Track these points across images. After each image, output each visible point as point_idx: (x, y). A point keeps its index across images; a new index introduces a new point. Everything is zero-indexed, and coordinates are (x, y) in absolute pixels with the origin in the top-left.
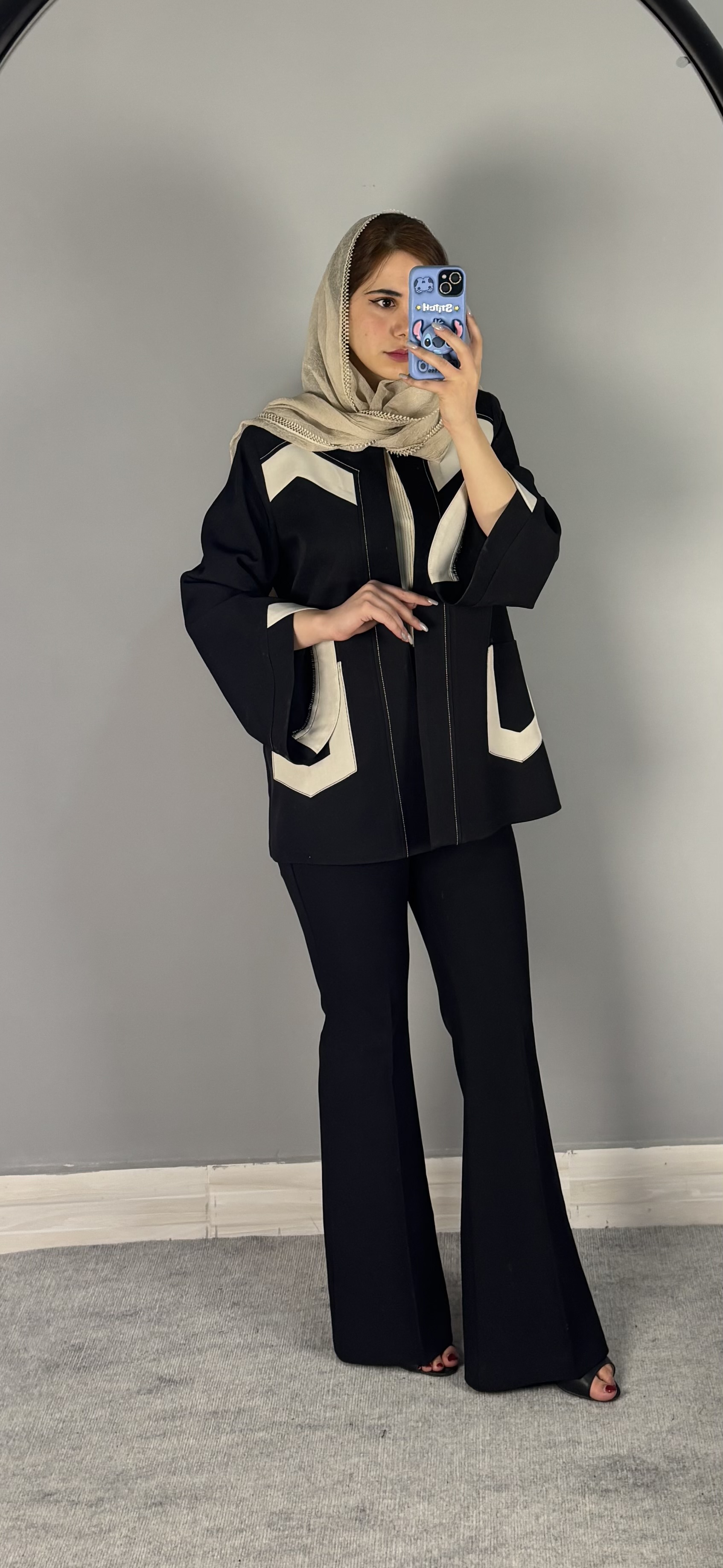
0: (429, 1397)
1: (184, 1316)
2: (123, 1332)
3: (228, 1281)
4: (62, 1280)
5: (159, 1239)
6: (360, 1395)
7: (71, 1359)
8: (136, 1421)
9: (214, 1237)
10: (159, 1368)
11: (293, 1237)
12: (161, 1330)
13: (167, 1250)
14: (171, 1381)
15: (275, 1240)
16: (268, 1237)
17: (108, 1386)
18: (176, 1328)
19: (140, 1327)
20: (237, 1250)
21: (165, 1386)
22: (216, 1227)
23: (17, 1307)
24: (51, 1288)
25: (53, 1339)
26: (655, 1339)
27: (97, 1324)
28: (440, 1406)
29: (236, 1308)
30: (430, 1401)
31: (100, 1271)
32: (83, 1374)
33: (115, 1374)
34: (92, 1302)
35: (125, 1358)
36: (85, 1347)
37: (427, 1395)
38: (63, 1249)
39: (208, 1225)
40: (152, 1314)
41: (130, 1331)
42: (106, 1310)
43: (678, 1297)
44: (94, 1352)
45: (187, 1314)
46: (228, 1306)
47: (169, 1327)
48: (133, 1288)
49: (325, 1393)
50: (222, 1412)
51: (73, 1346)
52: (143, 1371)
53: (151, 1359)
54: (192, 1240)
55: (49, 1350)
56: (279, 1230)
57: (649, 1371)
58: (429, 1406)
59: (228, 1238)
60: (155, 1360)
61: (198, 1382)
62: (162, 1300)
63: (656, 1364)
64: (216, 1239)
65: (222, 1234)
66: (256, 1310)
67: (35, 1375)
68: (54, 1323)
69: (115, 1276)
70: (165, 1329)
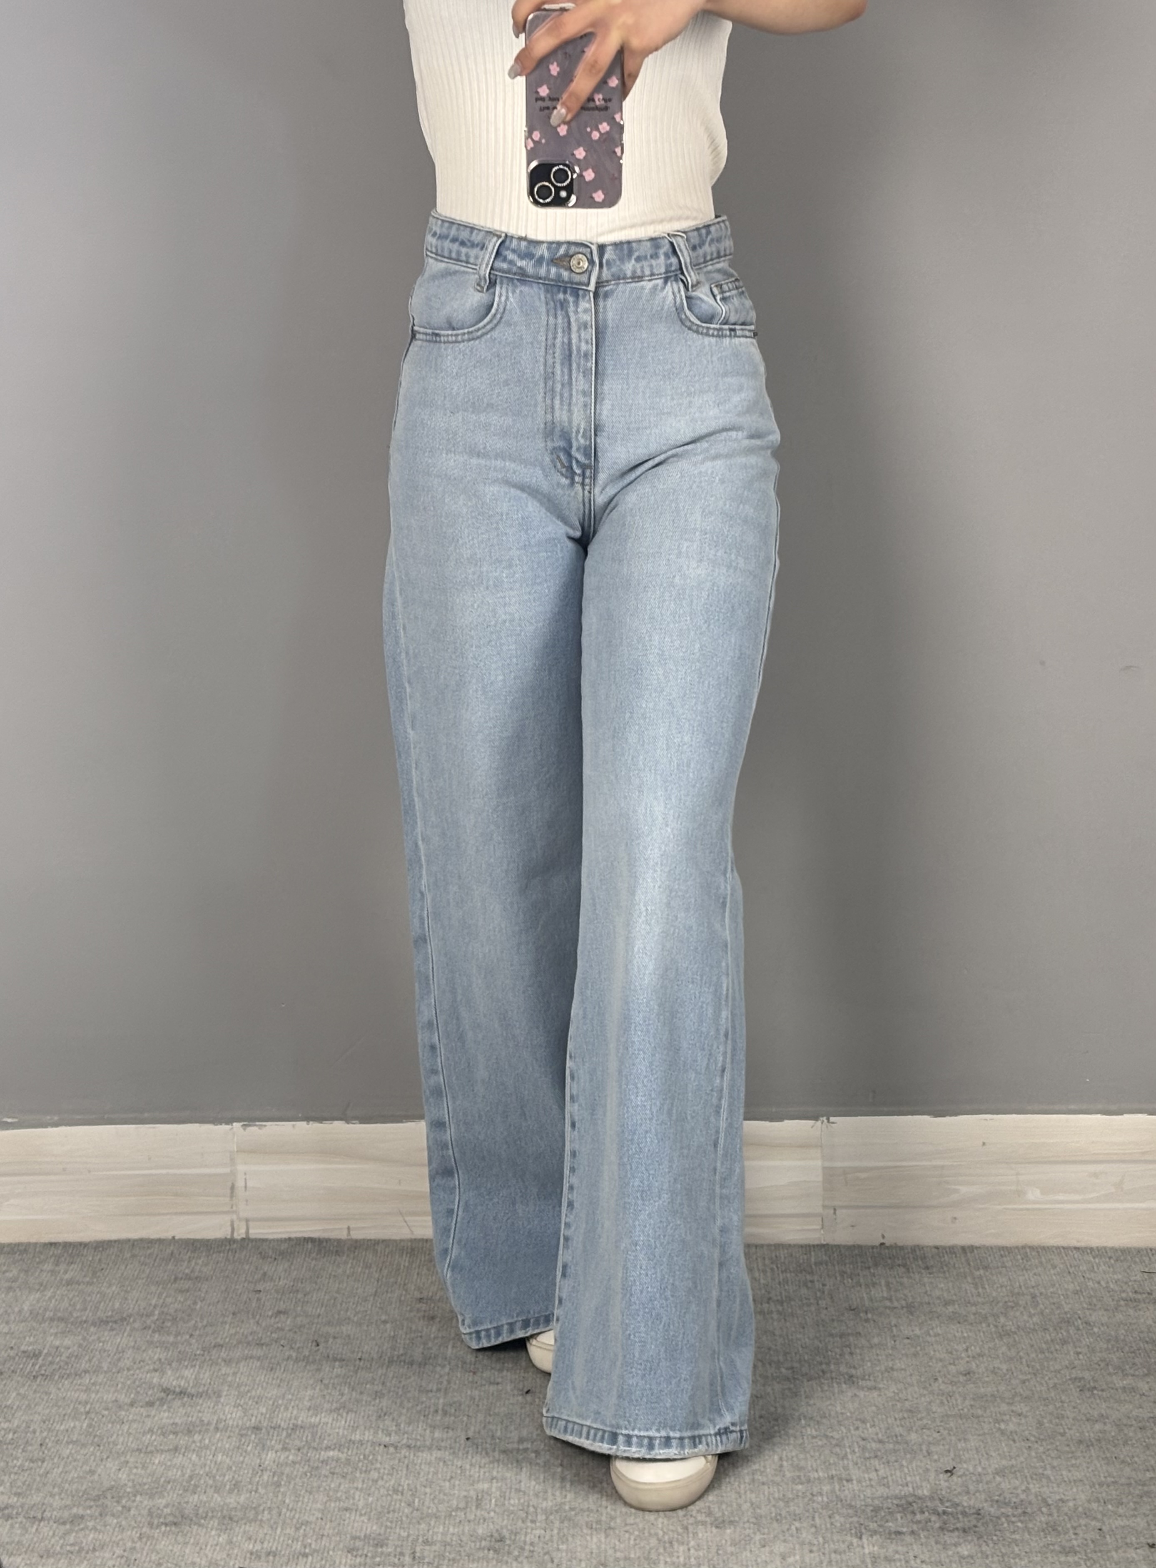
1: (200, 1325)
2: (103, 1339)
3: (269, 1287)
5: (155, 1237)
7: (21, 1366)
8: (130, 1434)
9: (244, 1236)
10: (164, 1379)
11: (375, 1240)
12: (164, 1339)
13: (169, 1251)
14: (182, 1393)
15: (343, 1244)
16: (330, 1239)
17: (83, 1397)
19: (130, 1335)
20: (282, 1252)
21: (174, 1399)
22: (247, 1221)
27: (60, 1330)
29: (282, 1318)
31: (61, 1273)
32: (42, 1383)
33: (93, 1384)
34: (51, 1306)
35: (109, 1368)
36: (44, 1354)
39: (234, 1217)
40: (148, 1322)
41: (116, 1340)
42: (75, 1315)
44: (58, 1359)
45: (205, 1322)
46: (270, 1315)
48: (116, 1292)
50: (267, 1428)
52: (137, 1382)
53: (149, 1370)
54: (208, 1241)
56: (349, 1228)
59: (266, 1239)
60: (156, 1370)
61: (226, 1395)
62: (164, 1306)
64: (246, 1241)
65: (257, 1231)
69: (88, 1279)
70: (171, 1338)
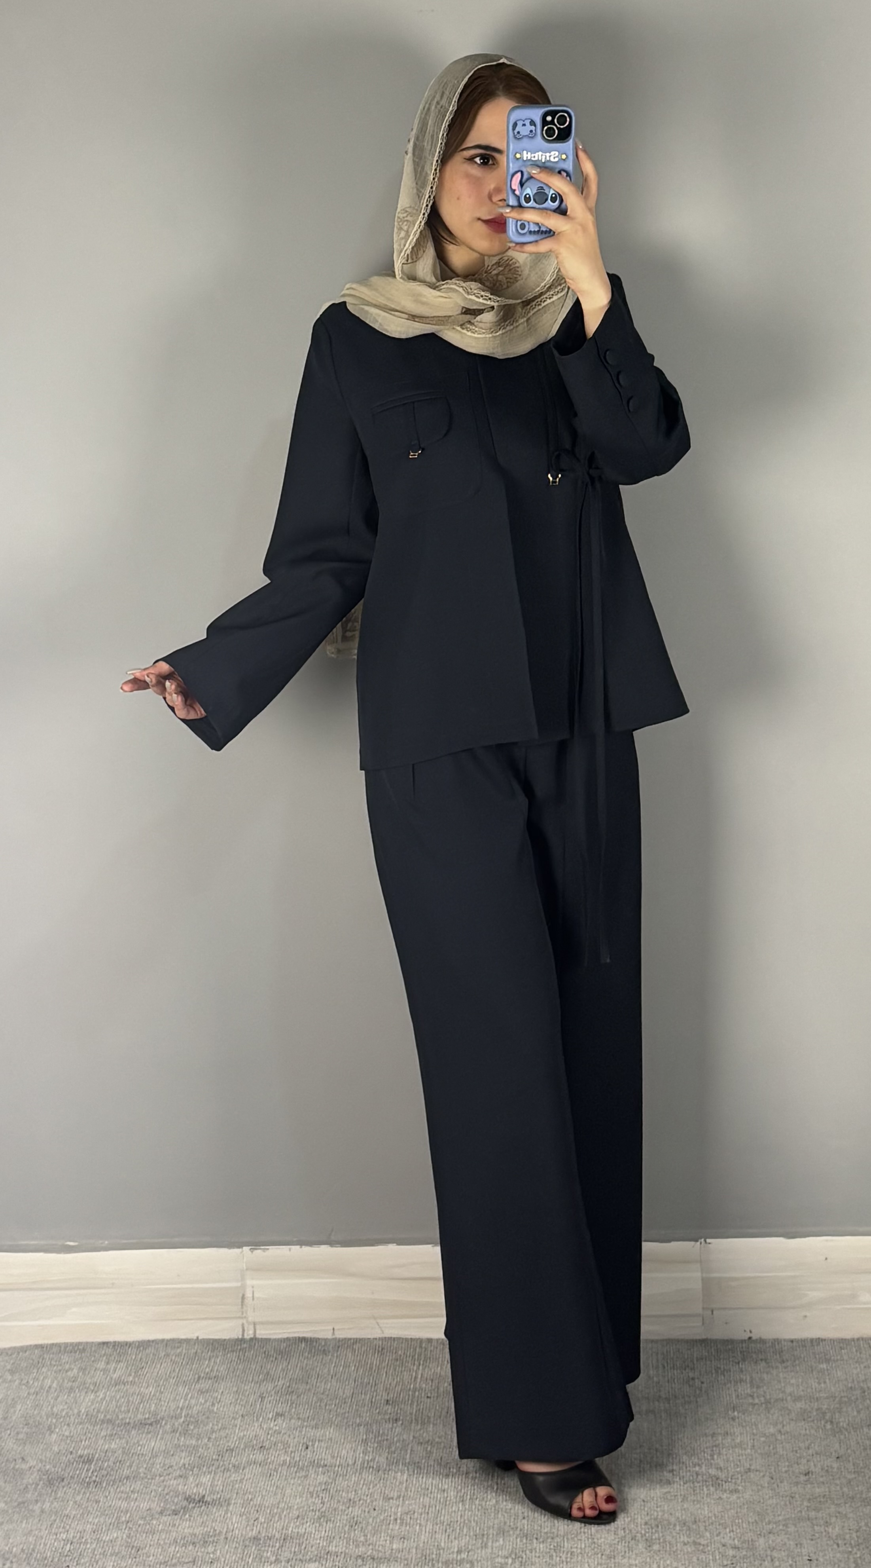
0: (521, 1530)
1: (216, 1427)
2: (141, 1443)
3: (269, 1389)
4: (66, 1381)
5: (183, 1337)
6: (435, 1526)
7: (78, 1472)
8: (160, 1544)
9: (252, 1336)
10: (186, 1487)
11: (351, 1339)
12: (187, 1443)
13: (193, 1351)
14: (202, 1500)
15: (328, 1343)
16: (319, 1339)
18: (206, 1440)
19: (162, 1439)
20: (281, 1353)
21: (194, 1507)
22: (255, 1324)
23: (12, 1410)
24: (53, 1390)
25: (56, 1449)
26: (809, 1473)
27: (108, 1433)
28: (535, 1541)
29: (280, 1421)
30: (522, 1535)
31: (111, 1371)
32: (94, 1490)
33: (132, 1492)
34: (102, 1408)
35: (145, 1474)
36: (95, 1459)
37: (519, 1529)
38: (66, 1345)
39: (245, 1321)
40: (176, 1424)
41: (151, 1443)
42: (120, 1417)
43: (839, 1422)
44: (106, 1464)
45: (220, 1425)
46: (271, 1417)
47: (198, 1440)
48: (152, 1394)
49: (392, 1522)
50: (265, 1539)
51: (81, 1456)
52: (166, 1489)
53: (175, 1476)
54: (225, 1340)
55: (51, 1461)
56: (334, 1329)
57: (799, 1509)
58: (521, 1541)
59: (270, 1339)
60: (181, 1476)
61: (234, 1504)
62: (189, 1407)
63: (809, 1500)
64: (254, 1339)
65: (263, 1333)
66: (305, 1424)
67: (35, 1489)
68: (57, 1430)
69: (131, 1379)
70: (194, 1442)
